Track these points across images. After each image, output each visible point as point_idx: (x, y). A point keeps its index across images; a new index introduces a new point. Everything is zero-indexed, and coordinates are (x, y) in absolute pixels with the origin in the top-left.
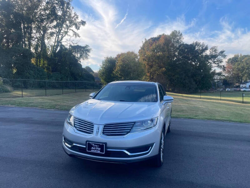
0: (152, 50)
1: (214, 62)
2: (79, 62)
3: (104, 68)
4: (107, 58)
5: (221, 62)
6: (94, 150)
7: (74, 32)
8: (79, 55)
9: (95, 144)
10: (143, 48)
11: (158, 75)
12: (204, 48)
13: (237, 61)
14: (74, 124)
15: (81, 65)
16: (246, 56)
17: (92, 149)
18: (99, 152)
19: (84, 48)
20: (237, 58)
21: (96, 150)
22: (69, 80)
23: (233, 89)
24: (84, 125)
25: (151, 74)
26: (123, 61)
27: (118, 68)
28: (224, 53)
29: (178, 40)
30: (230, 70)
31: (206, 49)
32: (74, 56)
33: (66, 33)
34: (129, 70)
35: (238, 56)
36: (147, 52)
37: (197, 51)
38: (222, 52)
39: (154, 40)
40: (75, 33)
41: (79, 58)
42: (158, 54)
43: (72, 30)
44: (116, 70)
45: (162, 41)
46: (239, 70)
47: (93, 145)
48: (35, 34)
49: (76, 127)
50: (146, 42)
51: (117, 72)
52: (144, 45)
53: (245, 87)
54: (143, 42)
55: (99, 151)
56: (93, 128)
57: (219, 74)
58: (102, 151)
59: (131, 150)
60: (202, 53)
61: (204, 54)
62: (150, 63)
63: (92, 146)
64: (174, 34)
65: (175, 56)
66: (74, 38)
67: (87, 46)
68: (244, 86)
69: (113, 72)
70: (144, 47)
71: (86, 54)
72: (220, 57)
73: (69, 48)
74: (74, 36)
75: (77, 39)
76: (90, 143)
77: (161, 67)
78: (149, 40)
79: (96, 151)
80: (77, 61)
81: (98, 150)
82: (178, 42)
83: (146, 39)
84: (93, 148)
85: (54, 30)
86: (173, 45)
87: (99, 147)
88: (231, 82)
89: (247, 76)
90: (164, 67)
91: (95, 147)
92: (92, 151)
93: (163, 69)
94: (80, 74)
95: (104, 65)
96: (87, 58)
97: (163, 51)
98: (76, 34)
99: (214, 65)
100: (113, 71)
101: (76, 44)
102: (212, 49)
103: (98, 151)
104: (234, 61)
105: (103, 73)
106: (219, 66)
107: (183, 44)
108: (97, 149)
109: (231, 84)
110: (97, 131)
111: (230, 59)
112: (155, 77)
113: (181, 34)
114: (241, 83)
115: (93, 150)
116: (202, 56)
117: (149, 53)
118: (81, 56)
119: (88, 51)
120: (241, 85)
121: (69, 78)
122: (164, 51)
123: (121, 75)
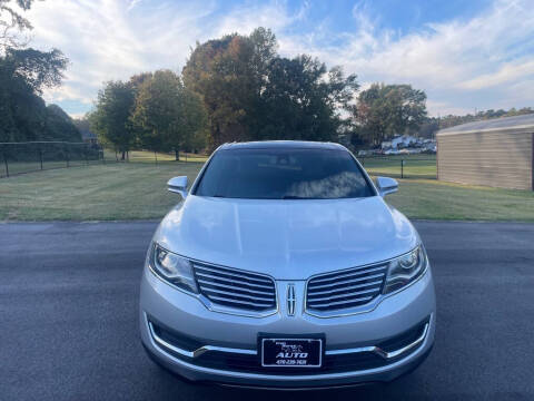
0: (214, 69)
1: (338, 98)
2: (38, 94)
3: (106, 108)
4: (111, 84)
5: (350, 98)
6: (286, 359)
7: (16, 14)
8: (35, 75)
9: (288, 343)
10: (192, 63)
11: (229, 124)
12: (318, 68)
13: (375, 97)
14: (198, 285)
15: (43, 102)
16: (391, 87)
17: (280, 358)
18: (302, 364)
19: (47, 56)
20: (376, 91)
21: (293, 359)
22: (12, 139)
23: (371, 151)
24: (235, 285)
26: (152, 92)
27: (140, 109)
28: (356, 80)
29: (267, 50)
30: (365, 114)
31: (323, 70)
32: (22, 78)
34: (169, 113)
35: (377, 86)
36: (202, 74)
37: (306, 75)
38: (352, 78)
39: (217, 46)
40: (19, 17)
41: (38, 83)
42: (228, 78)
43: (10, 10)
44: (138, 113)
45: (233, 50)
46: (380, 114)
47: (284, 345)
49: (205, 294)
50: (198, 49)
51: (138, 118)
52: (194, 57)
53: (391, 148)
55: (305, 362)
56: (273, 291)
57: (347, 123)
58: (312, 359)
60: (315, 79)
61: (319, 82)
62: (211, 99)
63: (279, 349)
64: (259, 36)
65: (263, 83)
66: (15, 30)
67: (55, 52)
68: (388, 144)
69: (130, 118)
71: (56, 71)
72: (348, 89)
73: (5, 55)
74: (17, 25)
75: (24, 32)
76: (274, 340)
77: (236, 108)
78: (206, 45)
79: (294, 362)
80: (30, 89)
81: (299, 358)
82: (266, 52)
83: (198, 43)
84: (282, 355)
86: (258, 58)
87: (303, 351)
88: (366, 138)
89: (394, 127)
90: (240, 108)
91: (290, 351)
92: (280, 364)
93: (241, 111)
94: (42, 124)
95: (104, 100)
96: (57, 82)
97: (239, 73)
98: (21, 22)
99: (337, 104)
100: (130, 115)
101: (24, 45)
102: (333, 70)
103: (300, 362)
104: (371, 95)
105: (103, 121)
106: (347, 107)
107: (278, 59)
108: (296, 355)
109: (366, 141)
110: (291, 300)
111: (363, 93)
112: (222, 131)
113: (274, 37)
114: (383, 140)
115: (283, 362)
116: (316, 85)
117: (208, 76)
118: (41, 77)
119: (61, 64)
120: (383, 144)
121: (12, 135)
122: (241, 73)
123: (150, 125)
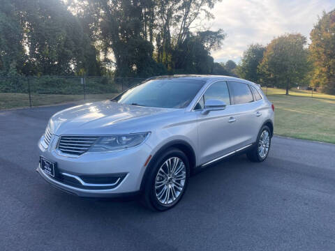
3: (246, 61)
4: (252, 46)
7: (207, 12)
8: (209, 45)
9: (47, 162)
10: (318, 27)
17: (45, 168)
19: (215, 33)
25: (329, 68)
32: (203, 47)
33: (196, 14)
34: (284, 63)
36: (325, 34)
41: (209, 49)
43: (205, 10)
44: (263, 63)
48: (159, 21)
50: (325, 16)
51: (264, 66)
54: (318, 17)
55: (50, 173)
59: (87, 178)
62: (329, 51)
63: (45, 164)
66: (206, 21)
67: (220, 31)
69: (258, 67)
70: (320, 25)
74: (207, 18)
76: (43, 159)
79: (48, 171)
83: (324, 12)
85: (180, 13)
87: (50, 167)
91: (47, 166)
95: (246, 56)
96: (219, 47)
98: (209, 15)
100: (259, 64)
105: (244, 69)
110: (52, 144)
117: (329, 35)
118: (211, 45)
119: (222, 37)
123: (270, 71)
